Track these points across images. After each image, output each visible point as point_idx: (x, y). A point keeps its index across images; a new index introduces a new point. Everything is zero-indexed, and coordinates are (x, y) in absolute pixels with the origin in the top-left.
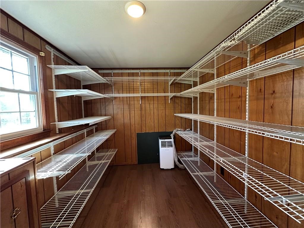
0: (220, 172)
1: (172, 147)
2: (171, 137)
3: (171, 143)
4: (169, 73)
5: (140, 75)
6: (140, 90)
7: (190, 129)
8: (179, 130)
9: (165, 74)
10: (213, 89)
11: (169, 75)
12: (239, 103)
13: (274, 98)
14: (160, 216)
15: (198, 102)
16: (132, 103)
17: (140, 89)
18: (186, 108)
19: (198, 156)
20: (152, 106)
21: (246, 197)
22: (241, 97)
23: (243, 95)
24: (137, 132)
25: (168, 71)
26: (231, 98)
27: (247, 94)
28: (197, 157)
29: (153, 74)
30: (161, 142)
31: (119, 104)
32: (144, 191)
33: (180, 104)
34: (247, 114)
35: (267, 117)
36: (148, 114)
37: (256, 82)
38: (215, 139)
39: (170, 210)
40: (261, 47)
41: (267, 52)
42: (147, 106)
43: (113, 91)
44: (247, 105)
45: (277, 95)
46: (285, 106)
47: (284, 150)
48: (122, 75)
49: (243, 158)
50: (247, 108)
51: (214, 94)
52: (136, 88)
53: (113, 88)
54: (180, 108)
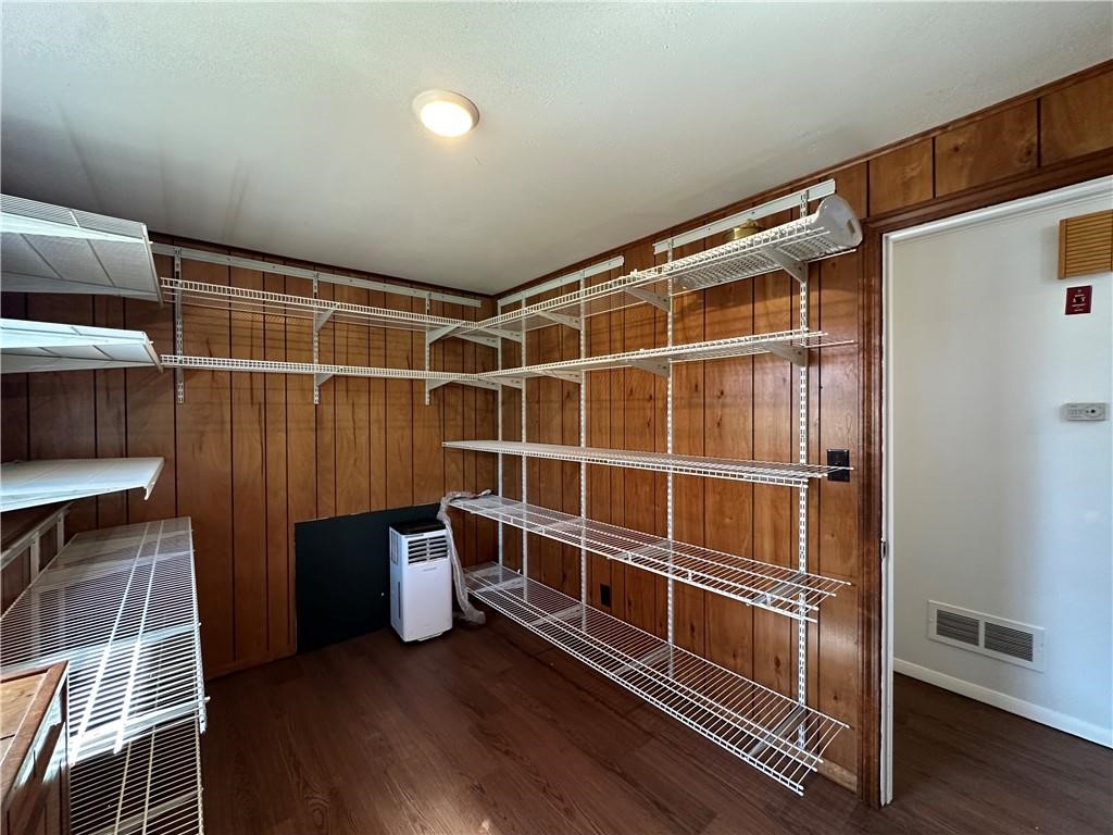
0: (598, 599)
1: (446, 556)
2: (441, 522)
3: (445, 541)
4: (427, 302)
5: (315, 291)
6: (316, 350)
7: (489, 491)
8: (458, 496)
9: (413, 305)
10: (577, 373)
11: (427, 308)
12: (649, 413)
13: (723, 406)
14: (476, 783)
15: (524, 405)
16: (276, 397)
17: (316, 344)
18: (478, 422)
19: (522, 572)
20: (362, 414)
21: (670, 640)
22: (655, 399)
23: (659, 396)
24: (294, 520)
25: (424, 294)
26: (628, 400)
27: (670, 393)
28: (518, 576)
29: (370, 298)
30: (410, 543)
31: (212, 404)
32: (377, 734)
33: (460, 409)
34: (670, 438)
35: (710, 445)
36: (345, 444)
37: (687, 368)
38: (583, 510)
39: (497, 752)
40: (695, 296)
41: (707, 309)
42: (344, 412)
43: (179, 339)
44: (669, 419)
45: (729, 400)
46: (742, 421)
47: (742, 511)
48: (230, 276)
49: (665, 544)
50: (669, 425)
51: (579, 385)
52: (298, 342)
53: (179, 326)
54: (460, 423)
